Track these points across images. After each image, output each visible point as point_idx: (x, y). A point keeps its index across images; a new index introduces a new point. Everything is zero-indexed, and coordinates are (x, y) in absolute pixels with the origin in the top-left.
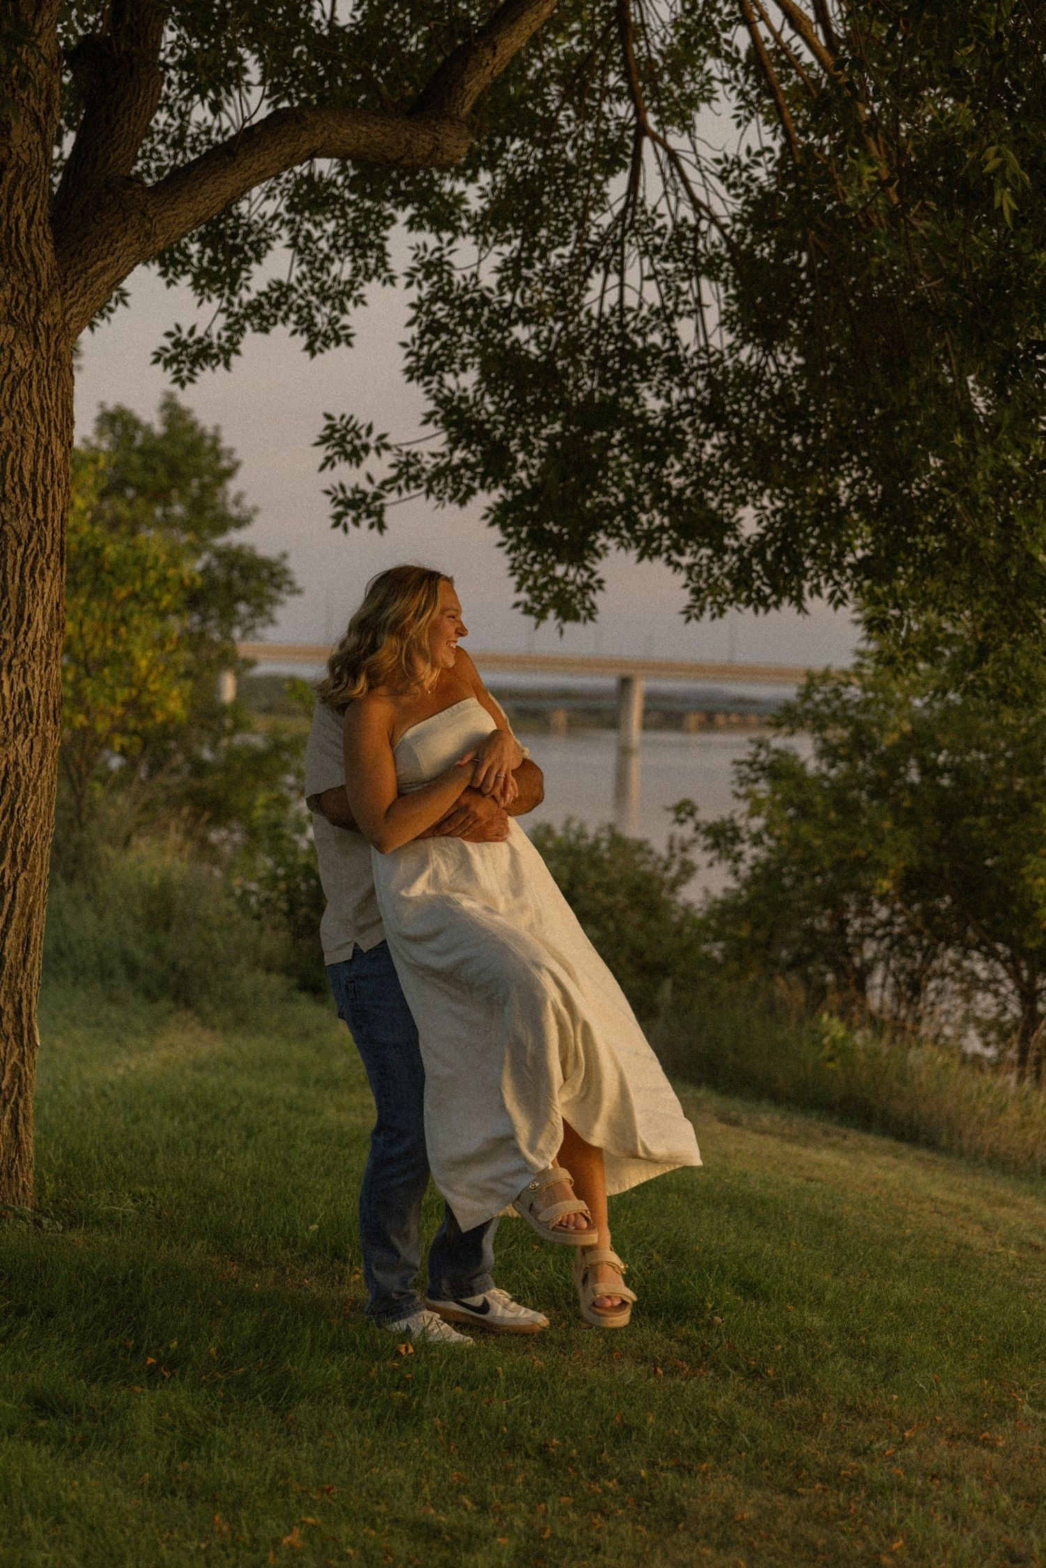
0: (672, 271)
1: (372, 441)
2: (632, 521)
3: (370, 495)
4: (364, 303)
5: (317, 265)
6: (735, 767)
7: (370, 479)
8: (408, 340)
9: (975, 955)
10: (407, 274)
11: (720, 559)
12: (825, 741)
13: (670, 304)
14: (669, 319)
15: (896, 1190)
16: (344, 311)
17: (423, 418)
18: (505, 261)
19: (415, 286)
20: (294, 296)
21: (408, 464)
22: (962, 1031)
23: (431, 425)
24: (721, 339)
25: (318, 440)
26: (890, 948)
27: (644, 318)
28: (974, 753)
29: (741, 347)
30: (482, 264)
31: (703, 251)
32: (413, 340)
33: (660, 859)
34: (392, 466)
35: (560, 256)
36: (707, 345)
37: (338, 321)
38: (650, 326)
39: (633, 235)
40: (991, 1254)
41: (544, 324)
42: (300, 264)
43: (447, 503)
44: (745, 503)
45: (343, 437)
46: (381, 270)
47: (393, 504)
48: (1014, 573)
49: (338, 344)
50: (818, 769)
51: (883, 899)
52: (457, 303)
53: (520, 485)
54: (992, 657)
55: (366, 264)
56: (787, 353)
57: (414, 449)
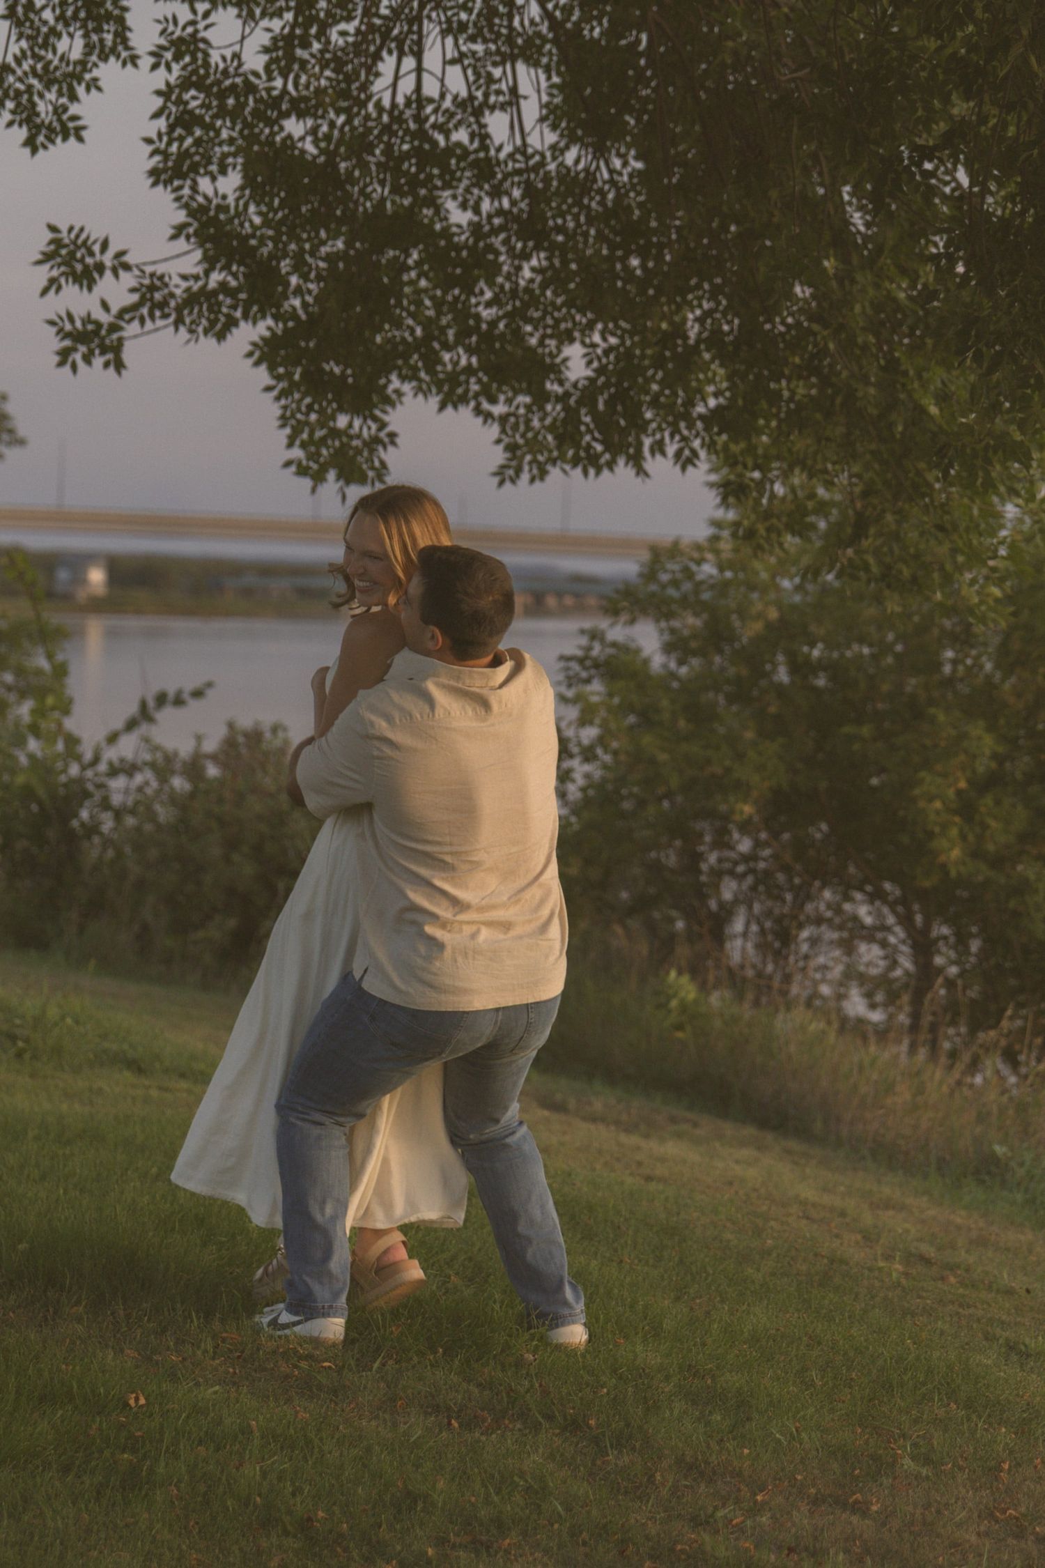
0: (481, 54)
1: (108, 259)
2: (432, 361)
3: (105, 327)
4: (99, 89)
5: (40, 40)
6: (562, 664)
7: (105, 306)
8: (155, 137)
9: (858, 896)
10: (152, 54)
11: (542, 408)
12: (673, 631)
13: (479, 94)
14: (478, 113)
15: (755, 1190)
16: (73, 97)
17: (172, 232)
18: (274, 39)
19: (162, 68)
20: (11, 79)
21: (152, 288)
22: (842, 990)
23: (182, 239)
24: (542, 138)
25: (40, 257)
26: (754, 888)
27: (447, 111)
28: (856, 647)
29: (567, 147)
30: (246, 42)
31: (520, 29)
32: (160, 135)
34: (133, 290)
35: (342, 33)
36: (525, 144)
37: (65, 109)
38: (454, 121)
39: (432, 10)
41: (323, 117)
42: (18, 40)
43: (202, 337)
44: (572, 340)
45: (72, 254)
46: (120, 48)
47: (136, 336)
48: (900, 428)
49: (65, 139)
50: (665, 666)
51: (745, 827)
52: (215, 89)
53: (294, 315)
54: (872, 531)
55: (101, 41)
56: (623, 157)
57: (160, 269)
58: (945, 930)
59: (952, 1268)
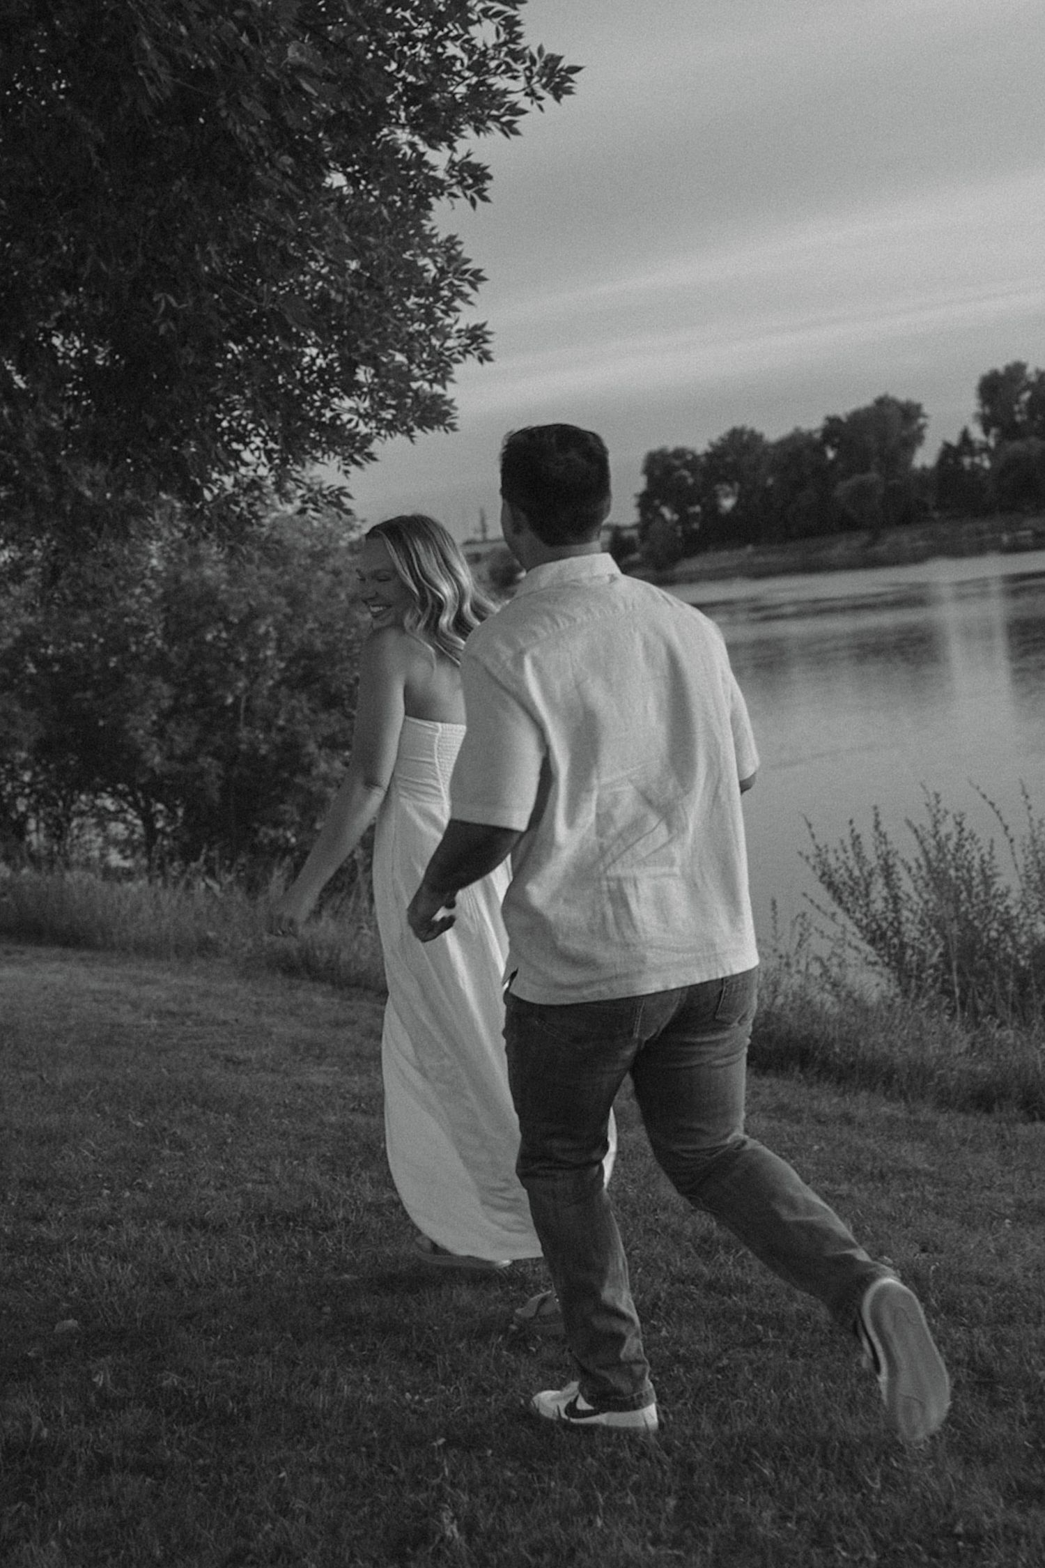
9: (104, 795)
22: (104, 852)
26: (38, 801)
28: (74, 644)
51: (24, 766)
58: (160, 806)
59: (188, 1015)
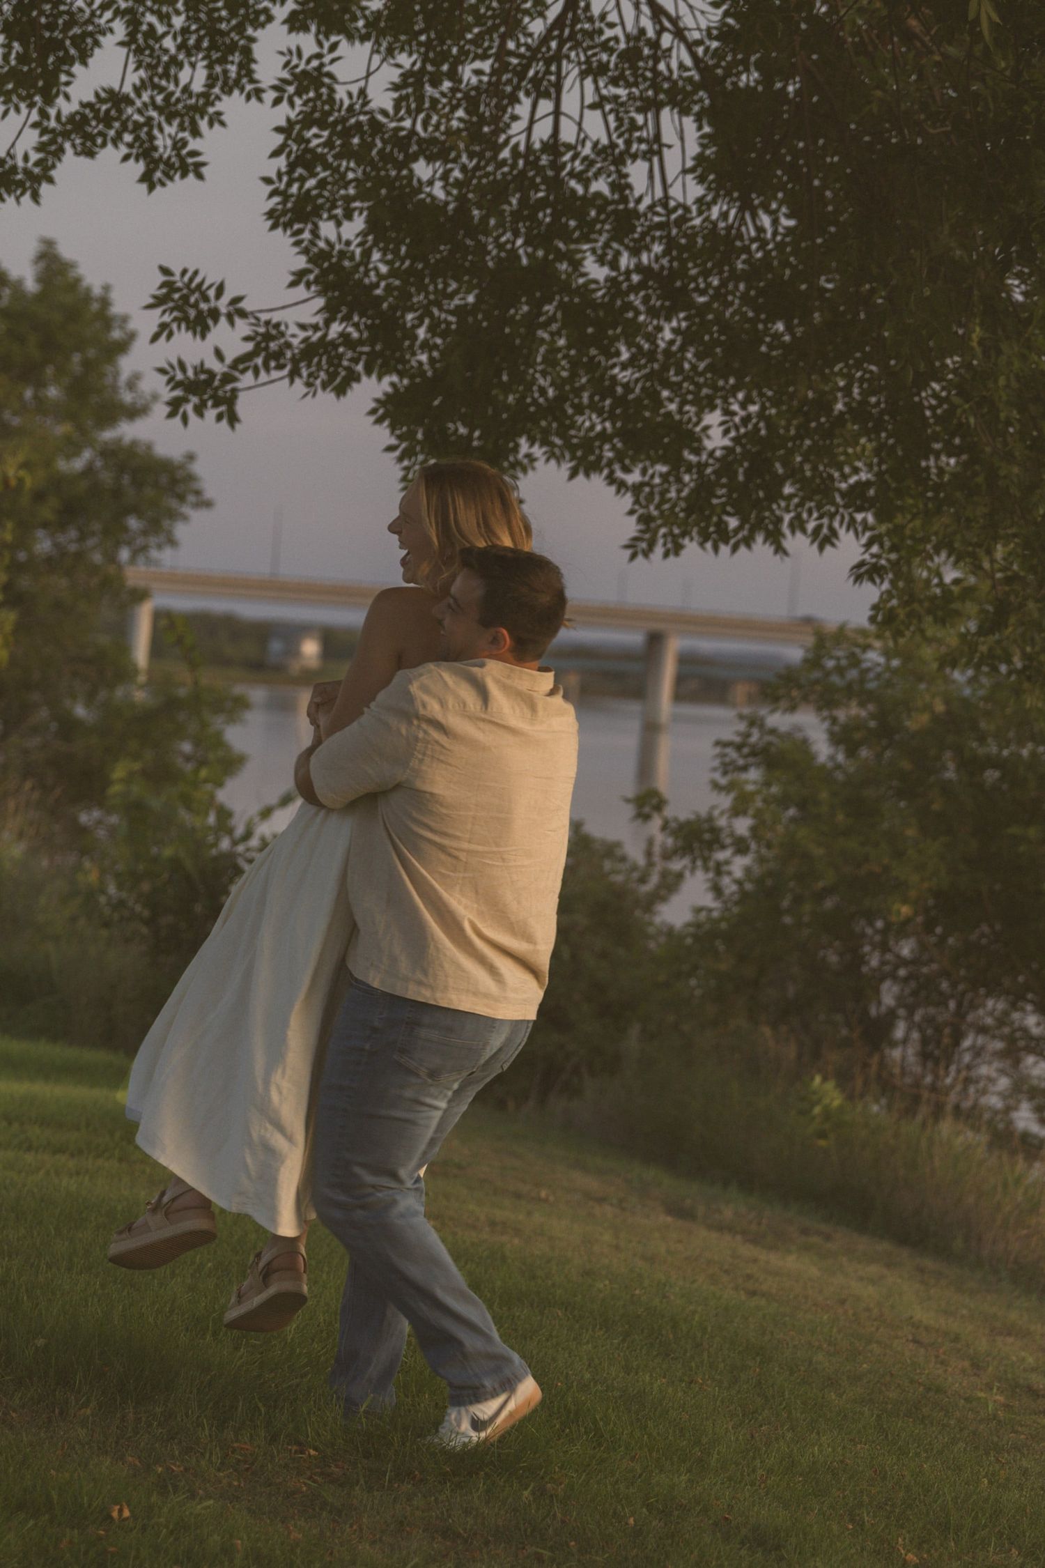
0: (624, 99)
1: (223, 305)
2: (565, 425)
3: (218, 377)
4: (223, 124)
5: (160, 70)
6: (718, 750)
7: (219, 354)
8: (274, 176)
9: (1027, 1006)
10: (274, 88)
11: (679, 480)
12: (834, 720)
13: (620, 142)
14: (619, 161)
15: (868, 1309)
16: (196, 133)
17: (291, 278)
18: (405, 76)
19: (285, 103)
20: (130, 110)
21: (268, 337)
22: (1012, 1103)
23: (302, 287)
25: (151, 301)
26: (916, 995)
27: (586, 158)
29: (714, 202)
30: (371, 78)
31: (666, 73)
32: (280, 175)
33: (634, 868)
34: (247, 339)
35: (475, 72)
36: (666, 197)
37: (184, 143)
38: (594, 170)
39: (570, 49)
40: (967, 1400)
41: (455, 161)
42: (136, 69)
43: (319, 391)
44: (713, 408)
45: (185, 298)
46: (244, 80)
47: (250, 388)
49: (184, 176)
50: (832, 758)
51: (904, 930)
52: (339, 128)
53: (420, 371)
54: (1012, 620)
55: (225, 72)
56: (773, 214)
57: (276, 317)
